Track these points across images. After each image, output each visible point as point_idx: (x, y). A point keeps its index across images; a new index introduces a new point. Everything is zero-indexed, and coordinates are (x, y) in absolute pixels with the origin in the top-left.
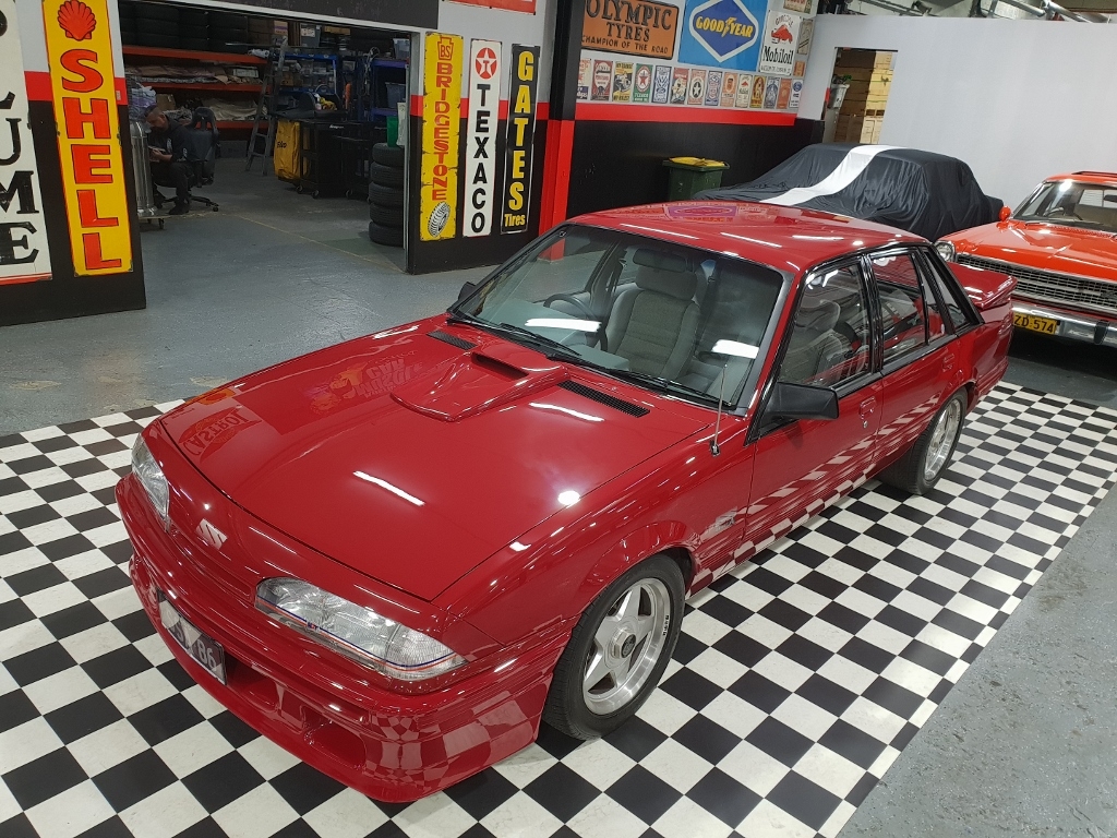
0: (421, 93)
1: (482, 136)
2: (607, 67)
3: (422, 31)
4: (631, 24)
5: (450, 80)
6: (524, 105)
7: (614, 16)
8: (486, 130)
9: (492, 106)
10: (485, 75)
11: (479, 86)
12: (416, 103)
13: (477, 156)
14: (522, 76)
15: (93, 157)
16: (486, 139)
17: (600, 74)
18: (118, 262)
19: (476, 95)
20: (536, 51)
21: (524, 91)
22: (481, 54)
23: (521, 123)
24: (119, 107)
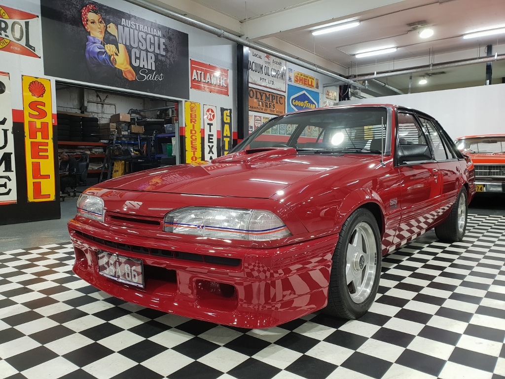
0: (184, 126)
1: (211, 145)
2: (260, 119)
3: (184, 100)
4: (267, 102)
5: (196, 121)
6: (227, 132)
7: (260, 98)
8: (212, 142)
9: (214, 132)
10: (211, 120)
11: (208, 124)
12: (182, 130)
13: (209, 153)
14: (225, 121)
15: (40, 147)
16: (213, 146)
17: (257, 121)
18: (48, 196)
19: (207, 128)
20: (230, 110)
21: (227, 127)
22: (208, 111)
23: (227, 140)
24: (54, 126)
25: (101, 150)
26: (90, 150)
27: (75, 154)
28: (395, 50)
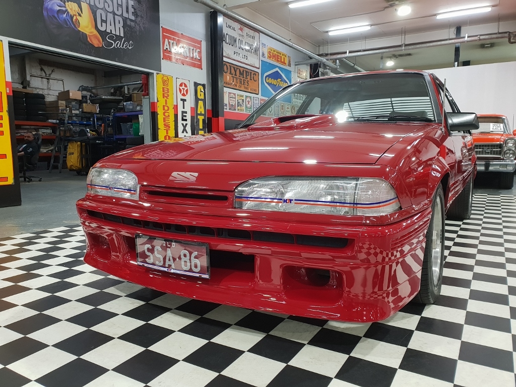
0: (156, 101)
1: (185, 123)
2: (234, 96)
3: (155, 72)
4: (241, 78)
5: (168, 96)
6: (201, 110)
7: (234, 73)
8: (186, 120)
9: (188, 109)
10: (184, 95)
11: (182, 100)
12: (153, 106)
13: (183, 132)
14: (199, 97)
16: (187, 124)
17: (231, 99)
18: (6, 179)
19: (180, 104)
20: (204, 86)
21: (201, 103)
22: (181, 85)
23: (201, 118)
24: (8, 96)
25: (49, 131)
26: (37, 130)
27: (19, 134)
28: (369, 28)
